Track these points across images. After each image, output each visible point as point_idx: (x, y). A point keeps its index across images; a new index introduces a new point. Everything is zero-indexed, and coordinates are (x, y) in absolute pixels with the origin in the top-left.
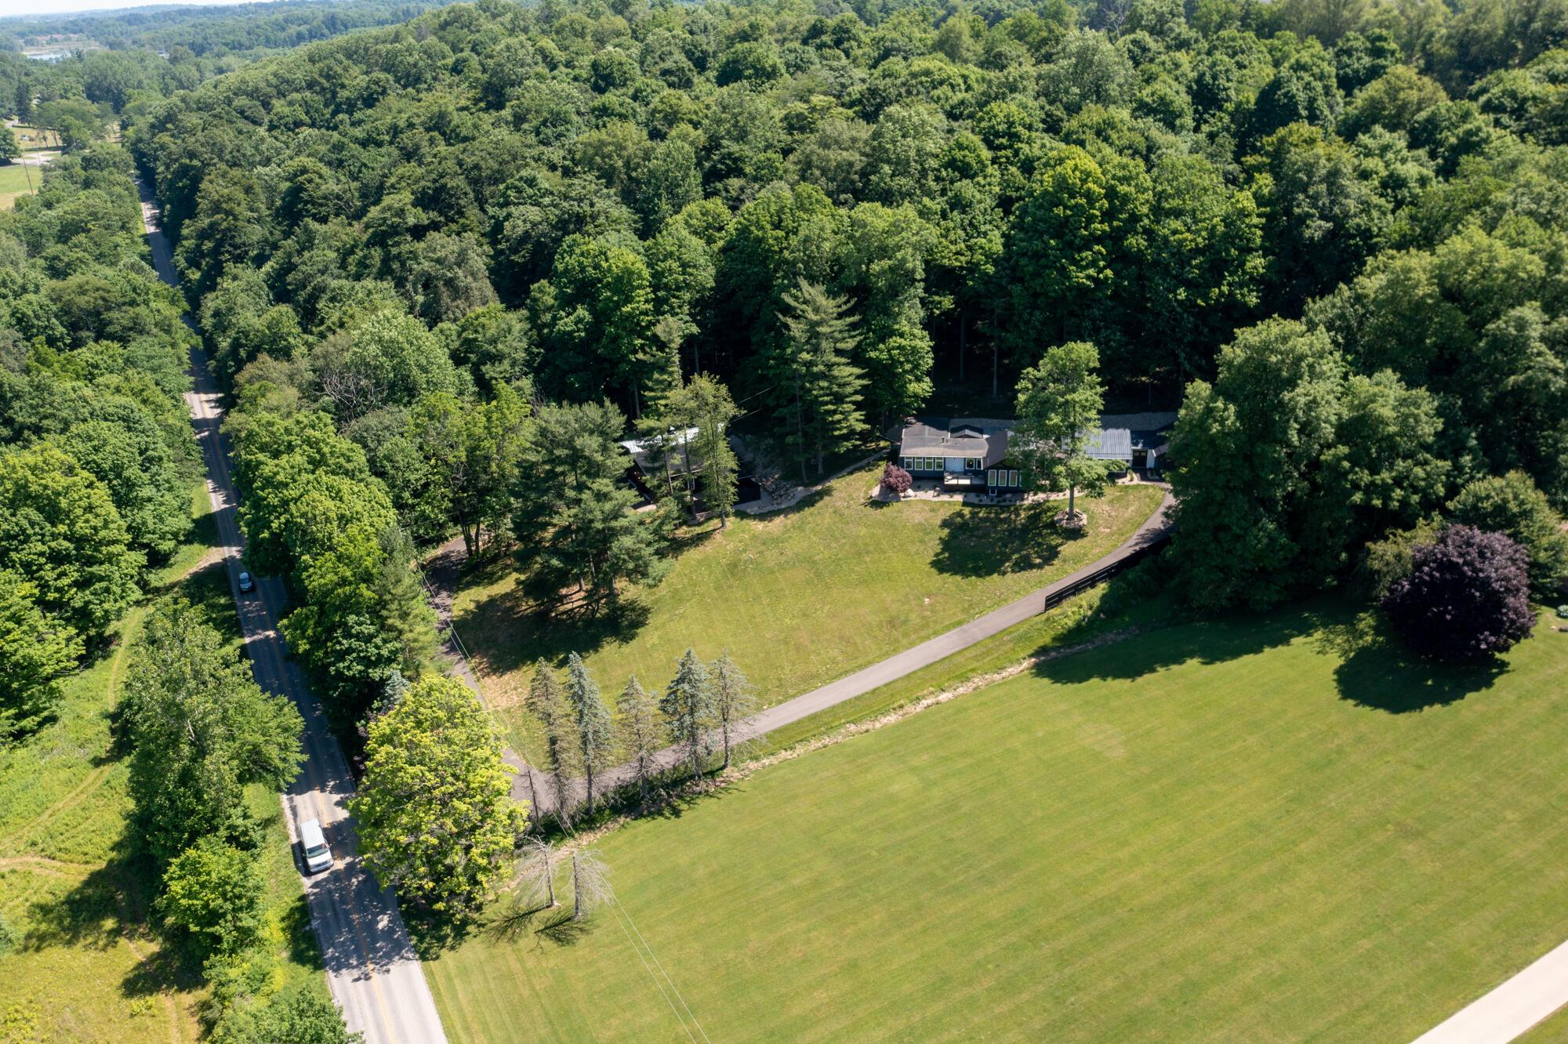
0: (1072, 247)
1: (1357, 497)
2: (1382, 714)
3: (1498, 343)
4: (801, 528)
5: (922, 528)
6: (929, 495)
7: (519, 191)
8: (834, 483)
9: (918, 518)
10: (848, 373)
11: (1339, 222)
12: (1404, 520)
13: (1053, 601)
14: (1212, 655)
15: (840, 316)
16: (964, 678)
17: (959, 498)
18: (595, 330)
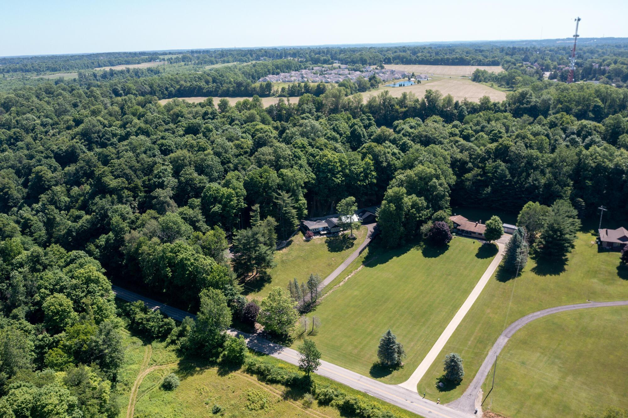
0: (334, 175)
1: (418, 219)
2: (433, 258)
3: (432, 186)
4: (292, 250)
5: (321, 244)
6: (318, 237)
7: (163, 173)
8: (293, 238)
9: (319, 242)
10: (294, 211)
11: (389, 163)
12: (425, 222)
13: (360, 253)
14: (398, 256)
15: (289, 198)
16: (351, 272)
17: (325, 236)
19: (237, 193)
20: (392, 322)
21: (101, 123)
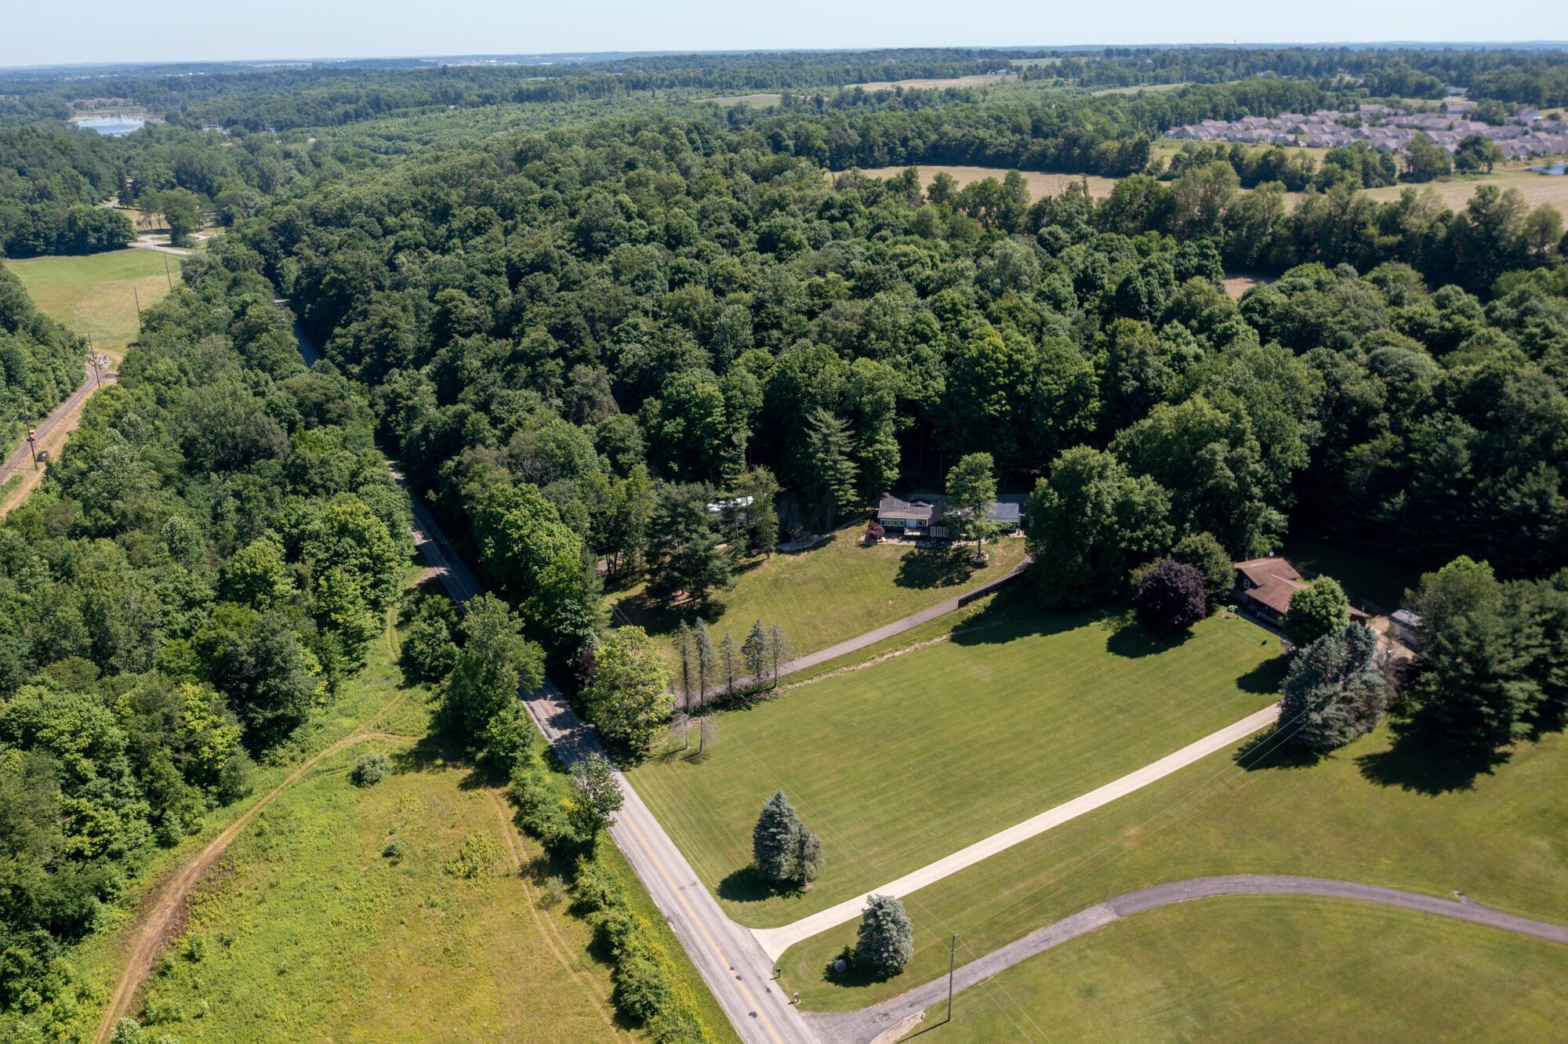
0: (986, 392)
1: (1123, 545)
2: (1125, 659)
3: (1203, 462)
4: (816, 560)
5: (890, 561)
6: (895, 541)
7: (628, 333)
8: (837, 533)
9: (888, 555)
10: (848, 467)
11: (1144, 382)
12: (1149, 557)
13: (963, 603)
14: (1047, 631)
15: (843, 430)
16: (910, 644)
17: (913, 543)
18: (687, 431)
19: (728, 399)
20: (883, 785)
21: (622, 208)
